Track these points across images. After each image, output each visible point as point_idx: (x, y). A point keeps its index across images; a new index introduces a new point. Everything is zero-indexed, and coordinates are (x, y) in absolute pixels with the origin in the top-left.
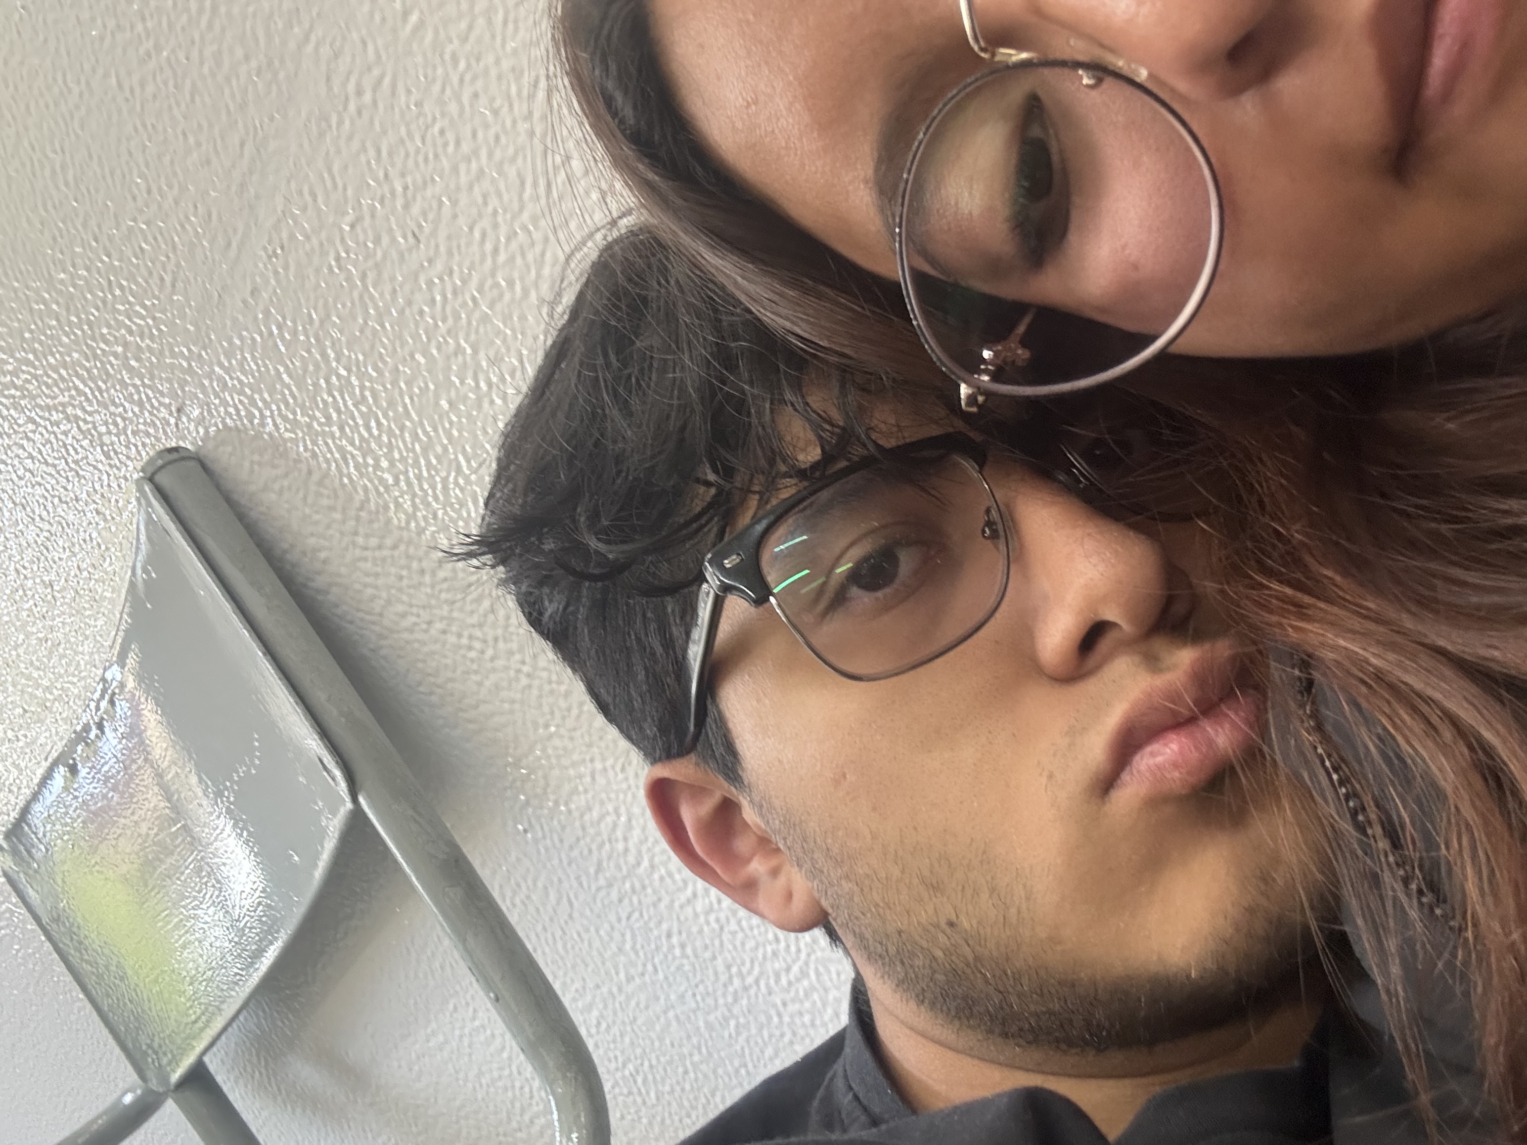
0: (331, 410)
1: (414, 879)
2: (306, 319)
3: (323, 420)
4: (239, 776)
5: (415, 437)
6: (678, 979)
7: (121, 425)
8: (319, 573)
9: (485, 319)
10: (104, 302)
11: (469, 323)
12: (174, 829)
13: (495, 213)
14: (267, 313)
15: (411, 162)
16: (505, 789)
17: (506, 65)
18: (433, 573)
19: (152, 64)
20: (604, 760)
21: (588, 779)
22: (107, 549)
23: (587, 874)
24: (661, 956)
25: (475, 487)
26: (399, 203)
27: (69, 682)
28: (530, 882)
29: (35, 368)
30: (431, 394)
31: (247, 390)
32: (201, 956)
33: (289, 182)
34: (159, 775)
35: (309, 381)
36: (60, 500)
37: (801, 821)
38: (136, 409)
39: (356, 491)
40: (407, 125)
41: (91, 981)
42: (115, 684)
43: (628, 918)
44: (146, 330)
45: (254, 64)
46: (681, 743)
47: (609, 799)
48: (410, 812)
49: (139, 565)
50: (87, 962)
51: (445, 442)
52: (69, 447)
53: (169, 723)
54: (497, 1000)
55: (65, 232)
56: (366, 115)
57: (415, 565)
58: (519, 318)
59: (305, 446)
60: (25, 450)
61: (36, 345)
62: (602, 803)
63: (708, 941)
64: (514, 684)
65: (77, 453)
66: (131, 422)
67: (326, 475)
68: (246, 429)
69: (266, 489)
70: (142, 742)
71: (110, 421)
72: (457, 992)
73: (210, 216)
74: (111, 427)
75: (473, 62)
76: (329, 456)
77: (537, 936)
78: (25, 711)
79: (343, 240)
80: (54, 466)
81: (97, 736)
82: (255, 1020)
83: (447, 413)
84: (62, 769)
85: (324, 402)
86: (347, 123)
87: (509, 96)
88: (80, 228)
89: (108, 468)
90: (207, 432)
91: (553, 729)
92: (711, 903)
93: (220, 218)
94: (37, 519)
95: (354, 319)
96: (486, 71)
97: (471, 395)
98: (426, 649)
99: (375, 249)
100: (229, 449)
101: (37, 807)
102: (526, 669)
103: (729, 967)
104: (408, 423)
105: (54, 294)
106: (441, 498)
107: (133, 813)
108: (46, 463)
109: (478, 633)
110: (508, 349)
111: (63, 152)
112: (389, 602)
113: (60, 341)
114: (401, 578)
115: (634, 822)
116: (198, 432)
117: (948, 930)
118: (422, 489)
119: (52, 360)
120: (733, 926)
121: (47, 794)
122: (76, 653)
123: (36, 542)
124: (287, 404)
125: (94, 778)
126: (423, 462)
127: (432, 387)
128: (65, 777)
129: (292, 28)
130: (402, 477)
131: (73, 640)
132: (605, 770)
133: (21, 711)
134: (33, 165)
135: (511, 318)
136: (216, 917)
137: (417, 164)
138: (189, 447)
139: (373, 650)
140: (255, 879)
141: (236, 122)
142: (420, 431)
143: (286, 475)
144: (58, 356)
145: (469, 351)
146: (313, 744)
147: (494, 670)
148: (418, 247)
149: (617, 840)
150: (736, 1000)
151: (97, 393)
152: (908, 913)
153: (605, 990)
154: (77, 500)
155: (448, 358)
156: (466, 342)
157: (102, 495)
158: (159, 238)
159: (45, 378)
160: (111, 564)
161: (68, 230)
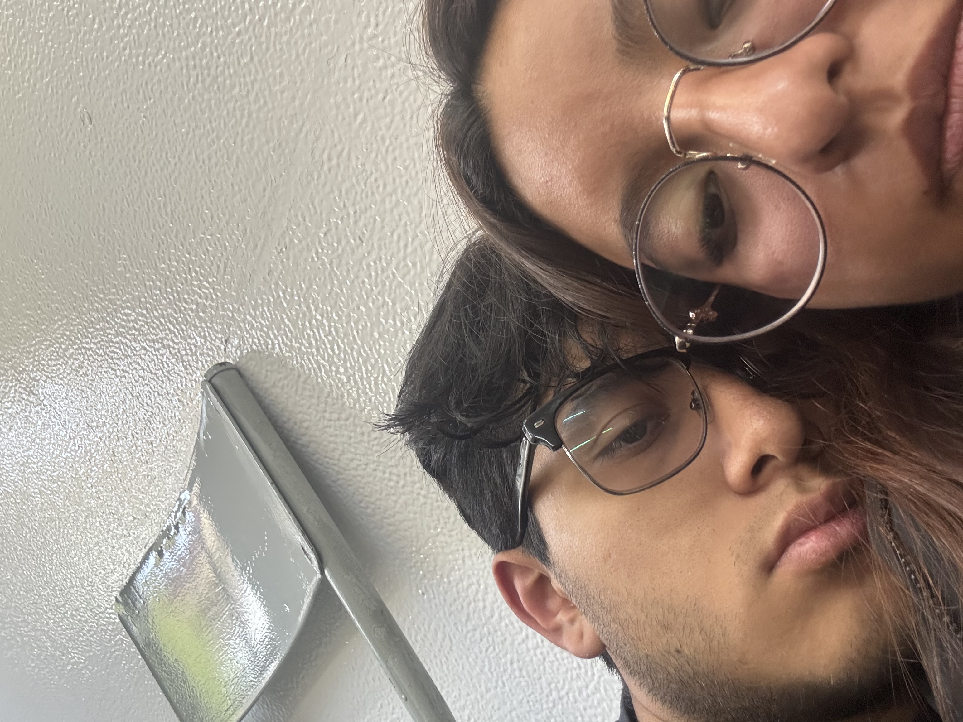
0: (312, 339)
1: (357, 622)
2: (299, 287)
3: (307, 345)
4: (255, 557)
5: (360, 354)
6: (518, 691)
7: (194, 350)
8: (304, 435)
9: (400, 285)
10: (186, 281)
11: (391, 287)
12: (217, 590)
13: (406, 224)
14: (277, 284)
15: (358, 198)
16: (411, 567)
17: (412, 141)
18: (369, 435)
19: (215, 147)
20: (470, 550)
21: (460, 562)
22: (184, 422)
23: (461, 622)
24: (507, 676)
25: (393, 383)
26: (352, 221)
27: (160, 501)
28: (426, 626)
29: (147, 318)
30: (368, 329)
31: (265, 329)
32: (231, 669)
33: (290, 210)
34: (210, 557)
35: (300, 323)
36: (159, 394)
37: (585, 586)
38: (202, 341)
39: (326, 387)
40: (357, 177)
41: (167, 684)
42: (186, 502)
43: (486, 651)
44: (209, 296)
45: (271, 145)
46: (513, 539)
47: (474, 574)
48: (354, 580)
49: (202, 432)
50: (165, 671)
51: (377, 356)
52: (165, 363)
53: (215, 525)
54: (406, 700)
55: (165, 242)
56: (333, 172)
57: (358, 430)
58: (419, 284)
59: (297, 360)
60: (139, 365)
61: (148, 305)
62: (469, 577)
63: (536, 667)
64: (416, 502)
65: (169, 366)
66: (200, 348)
67: (308, 377)
68: (264, 352)
69: (274, 386)
70: (201, 537)
71: (188, 348)
72: (382, 696)
73: (246, 230)
74: (188, 351)
75: (394, 141)
76: (310, 366)
77: (431, 661)
78: (134, 518)
79: (320, 242)
80: (156, 374)
81: (175, 533)
82: (262, 710)
83: (378, 340)
84: (154, 553)
85: (308, 334)
86: (323, 177)
87: (413, 159)
88: (174, 239)
89: (186, 375)
90: (242, 353)
91: (439, 530)
92: (538, 643)
93: (252, 233)
94: (145, 405)
95: (326, 286)
96: (401, 145)
97: (392, 330)
98: (364, 481)
99: (338, 247)
100: (254, 363)
101: (139, 577)
102: (423, 492)
103: (549, 684)
104: (355, 346)
105: (158, 276)
106: (374, 389)
107: (194, 581)
108: (151, 373)
109: (395, 471)
110: (413, 303)
111: (165, 196)
112: (343, 453)
113: (160, 302)
114: (351, 438)
115: (489, 589)
116: (237, 353)
117: (676, 656)
118: (363, 384)
119: (156, 314)
120: (552, 658)
121: (145, 569)
122: (165, 484)
123: (144, 418)
124: (287, 336)
125: (172, 558)
126: (363, 369)
127: (369, 324)
128: (156, 558)
129: (293, 124)
130: (351, 378)
131: (163, 476)
132: (471, 556)
133: (131, 518)
134: (148, 203)
135: (415, 284)
136: (241, 645)
137: (362, 198)
138: (232, 362)
139: (333, 481)
140: (264, 621)
141: (261, 178)
142: (362, 350)
143: (286, 378)
144: (159, 311)
145: (390, 304)
146: (299, 538)
147: (404, 493)
148: (362, 245)
149: (478, 600)
150: (554, 706)
151: (181, 332)
152: (651, 643)
153: (472, 697)
154: (168, 394)
155: (379, 308)
156: (389, 298)
157: (182, 391)
158: (217, 243)
159: (152, 324)
160: (185, 431)
161: (167, 241)
